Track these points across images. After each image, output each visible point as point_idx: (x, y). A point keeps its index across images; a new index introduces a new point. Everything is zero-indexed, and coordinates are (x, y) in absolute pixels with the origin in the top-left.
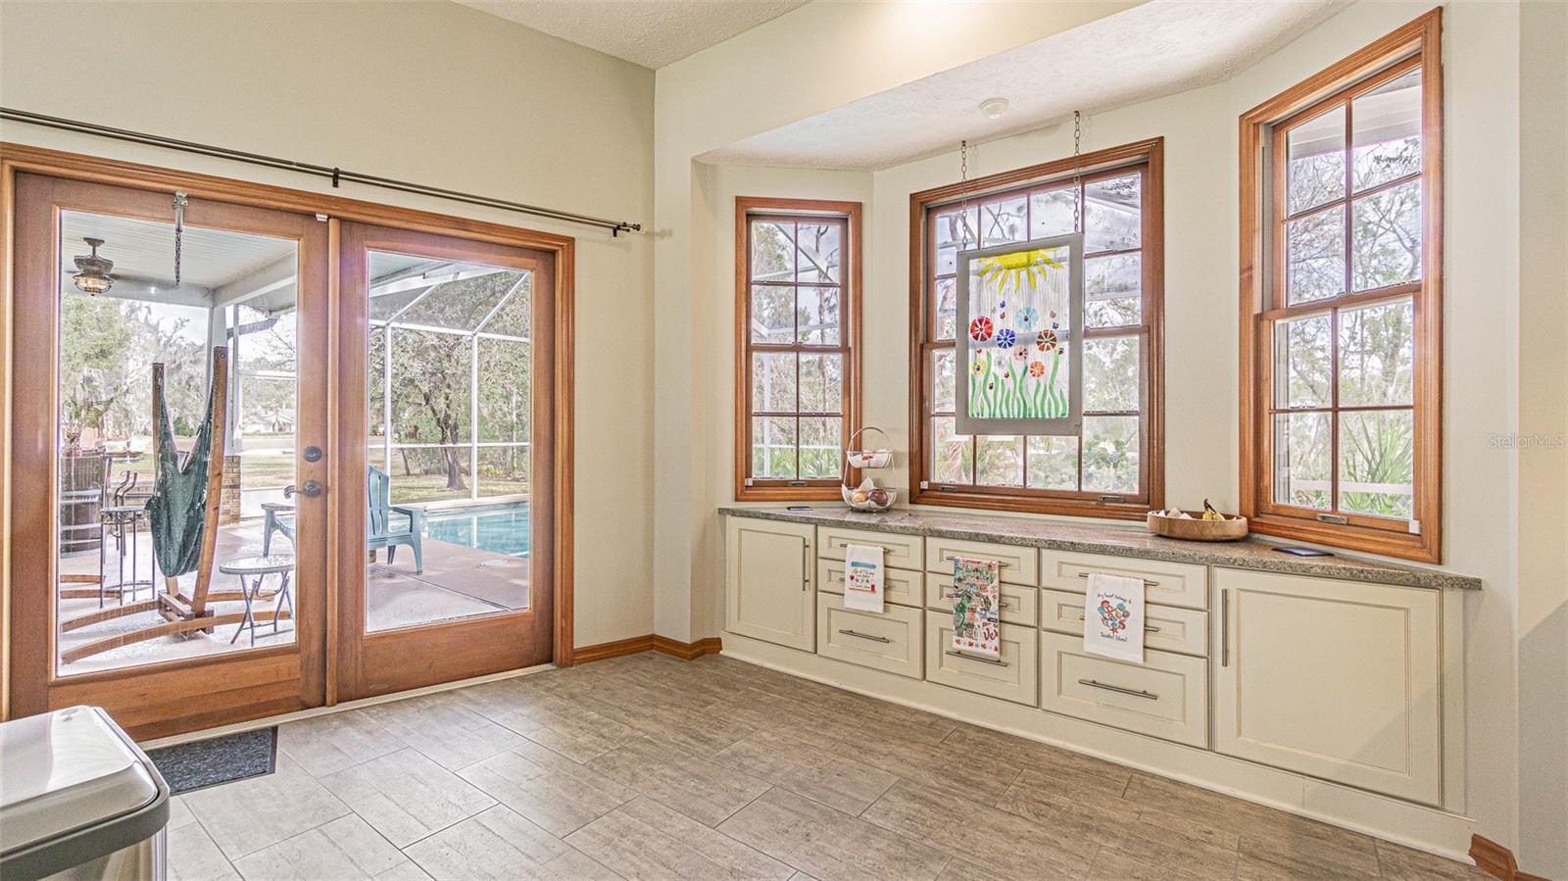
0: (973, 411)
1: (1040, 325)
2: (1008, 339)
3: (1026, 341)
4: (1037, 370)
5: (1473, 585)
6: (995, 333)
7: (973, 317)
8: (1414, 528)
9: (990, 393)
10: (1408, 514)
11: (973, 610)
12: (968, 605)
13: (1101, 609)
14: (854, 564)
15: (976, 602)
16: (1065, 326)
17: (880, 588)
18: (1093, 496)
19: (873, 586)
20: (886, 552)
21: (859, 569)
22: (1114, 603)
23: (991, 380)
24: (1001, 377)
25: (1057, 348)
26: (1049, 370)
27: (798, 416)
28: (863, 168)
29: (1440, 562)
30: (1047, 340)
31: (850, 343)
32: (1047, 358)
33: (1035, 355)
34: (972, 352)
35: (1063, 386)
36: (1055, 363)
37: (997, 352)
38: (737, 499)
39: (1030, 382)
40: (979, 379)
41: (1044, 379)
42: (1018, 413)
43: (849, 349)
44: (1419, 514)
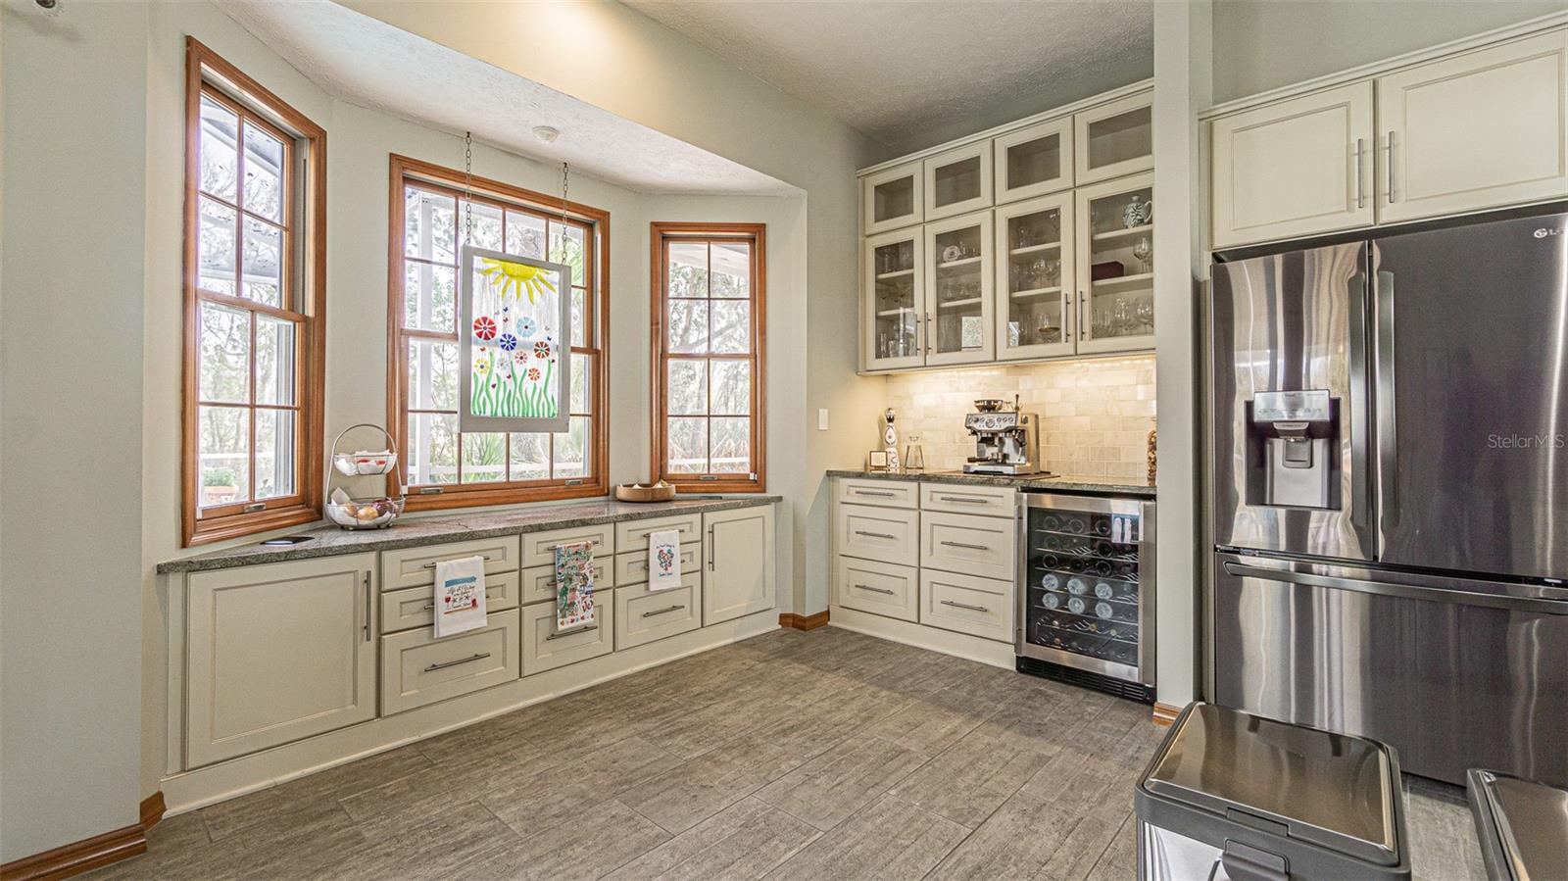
0: (475, 410)
1: (537, 335)
2: (509, 344)
3: (525, 346)
4: (534, 374)
5: (780, 499)
6: (499, 335)
7: (476, 316)
8: (752, 476)
9: (493, 392)
10: (748, 471)
11: (574, 590)
12: (570, 587)
13: (659, 557)
14: (448, 584)
15: (577, 582)
16: (556, 340)
17: (481, 601)
18: (562, 482)
19: (474, 601)
20: (486, 559)
21: (456, 587)
22: (665, 550)
23: (494, 380)
24: (504, 378)
25: (550, 357)
26: (543, 376)
27: (253, 406)
29: (765, 491)
30: (542, 349)
31: (310, 312)
32: (542, 365)
33: (532, 361)
34: (475, 349)
35: (554, 391)
36: (548, 370)
37: (499, 353)
38: (184, 544)
39: (528, 384)
40: (482, 378)
41: (540, 383)
42: (517, 412)
43: (305, 319)
44: (754, 470)
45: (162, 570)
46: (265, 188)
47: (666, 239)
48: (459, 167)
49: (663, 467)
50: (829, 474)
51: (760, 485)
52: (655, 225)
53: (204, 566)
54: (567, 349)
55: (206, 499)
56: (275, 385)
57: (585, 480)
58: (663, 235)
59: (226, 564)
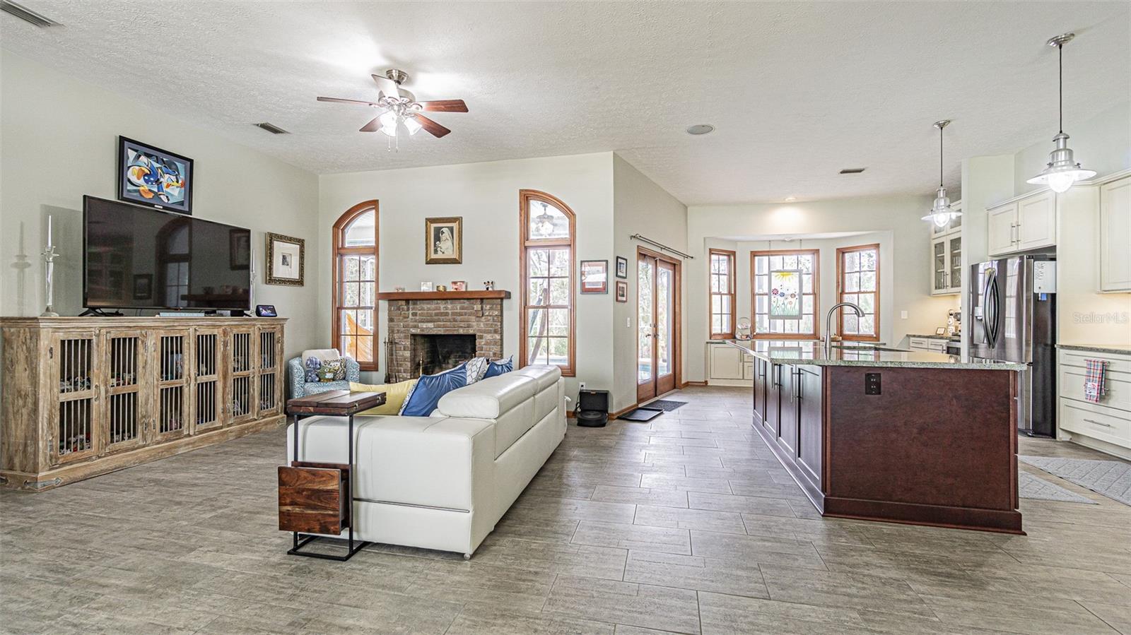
0: (773, 314)
1: (791, 292)
2: (782, 295)
3: (788, 295)
4: (791, 303)
6: (779, 293)
7: (773, 288)
8: (875, 336)
9: (778, 308)
10: (873, 333)
16: (798, 291)
18: (802, 335)
23: (778, 305)
24: (781, 304)
25: (796, 297)
26: (793, 303)
27: (722, 315)
28: (735, 242)
29: (879, 341)
30: (793, 295)
31: (733, 293)
32: (793, 300)
33: (790, 299)
34: (772, 297)
35: (797, 307)
36: (795, 301)
37: (780, 298)
38: (710, 339)
39: (789, 306)
40: (775, 305)
41: (793, 305)
42: (786, 313)
43: (732, 294)
44: (876, 333)
45: (707, 343)
46: (724, 267)
47: (843, 253)
48: (768, 250)
49: (841, 331)
50: (907, 335)
51: (877, 338)
52: (837, 249)
53: (713, 343)
54: (802, 294)
55: (713, 332)
56: (726, 309)
57: (811, 335)
58: (842, 252)
59: (717, 343)
